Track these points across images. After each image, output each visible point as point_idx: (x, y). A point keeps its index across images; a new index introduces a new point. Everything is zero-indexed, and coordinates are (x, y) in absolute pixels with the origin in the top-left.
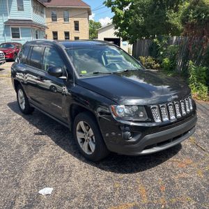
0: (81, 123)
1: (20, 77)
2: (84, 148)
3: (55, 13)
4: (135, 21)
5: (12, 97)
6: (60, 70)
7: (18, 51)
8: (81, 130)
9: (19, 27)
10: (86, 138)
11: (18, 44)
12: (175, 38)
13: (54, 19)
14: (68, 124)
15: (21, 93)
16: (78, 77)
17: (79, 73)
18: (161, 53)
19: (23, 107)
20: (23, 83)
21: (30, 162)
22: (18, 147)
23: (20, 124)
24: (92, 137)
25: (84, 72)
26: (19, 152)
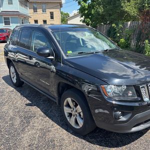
0: (69, 100)
1: (12, 56)
2: (72, 121)
3: (35, 6)
4: (96, 11)
5: (5, 71)
6: (48, 51)
7: (9, 35)
8: (68, 105)
9: (10, 17)
10: (73, 113)
11: (9, 29)
12: (129, 23)
13: (35, 10)
14: (55, 99)
15: (12, 69)
16: (65, 58)
17: (66, 53)
18: (118, 35)
19: (15, 81)
20: (14, 61)
21: (22, 135)
22: (11, 119)
23: (13, 96)
24: (79, 113)
25: (70, 52)
26: (13, 125)
